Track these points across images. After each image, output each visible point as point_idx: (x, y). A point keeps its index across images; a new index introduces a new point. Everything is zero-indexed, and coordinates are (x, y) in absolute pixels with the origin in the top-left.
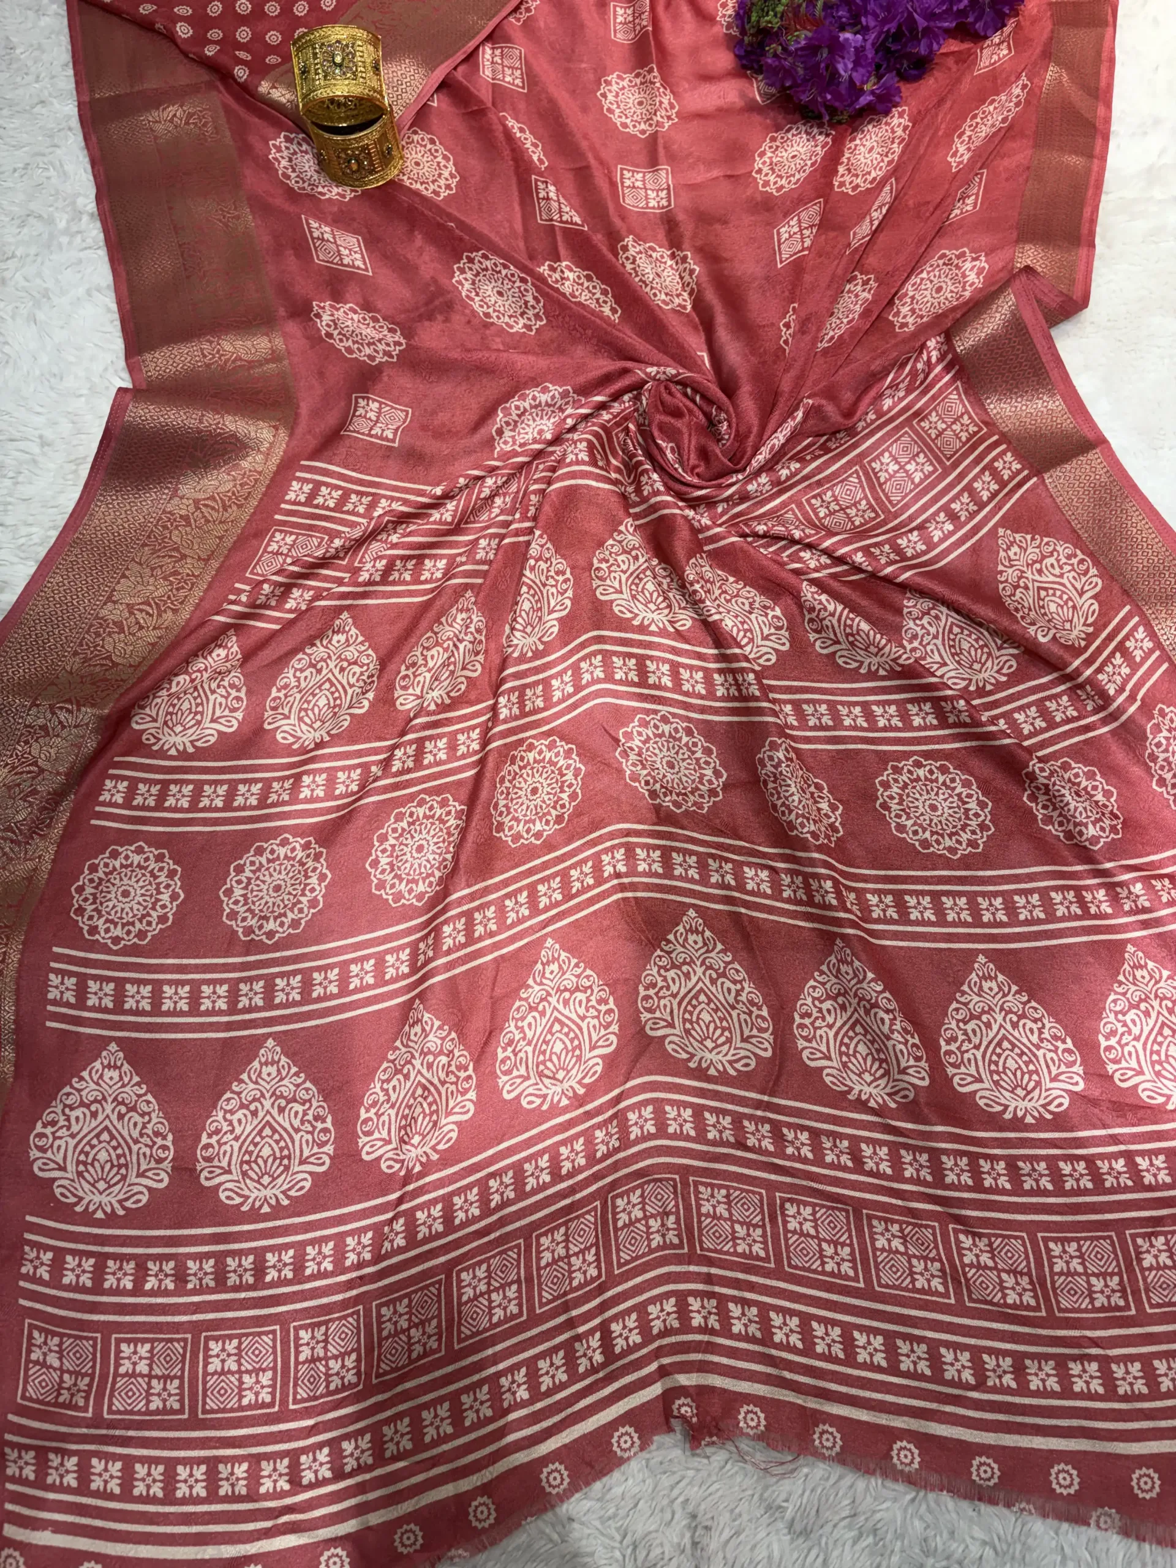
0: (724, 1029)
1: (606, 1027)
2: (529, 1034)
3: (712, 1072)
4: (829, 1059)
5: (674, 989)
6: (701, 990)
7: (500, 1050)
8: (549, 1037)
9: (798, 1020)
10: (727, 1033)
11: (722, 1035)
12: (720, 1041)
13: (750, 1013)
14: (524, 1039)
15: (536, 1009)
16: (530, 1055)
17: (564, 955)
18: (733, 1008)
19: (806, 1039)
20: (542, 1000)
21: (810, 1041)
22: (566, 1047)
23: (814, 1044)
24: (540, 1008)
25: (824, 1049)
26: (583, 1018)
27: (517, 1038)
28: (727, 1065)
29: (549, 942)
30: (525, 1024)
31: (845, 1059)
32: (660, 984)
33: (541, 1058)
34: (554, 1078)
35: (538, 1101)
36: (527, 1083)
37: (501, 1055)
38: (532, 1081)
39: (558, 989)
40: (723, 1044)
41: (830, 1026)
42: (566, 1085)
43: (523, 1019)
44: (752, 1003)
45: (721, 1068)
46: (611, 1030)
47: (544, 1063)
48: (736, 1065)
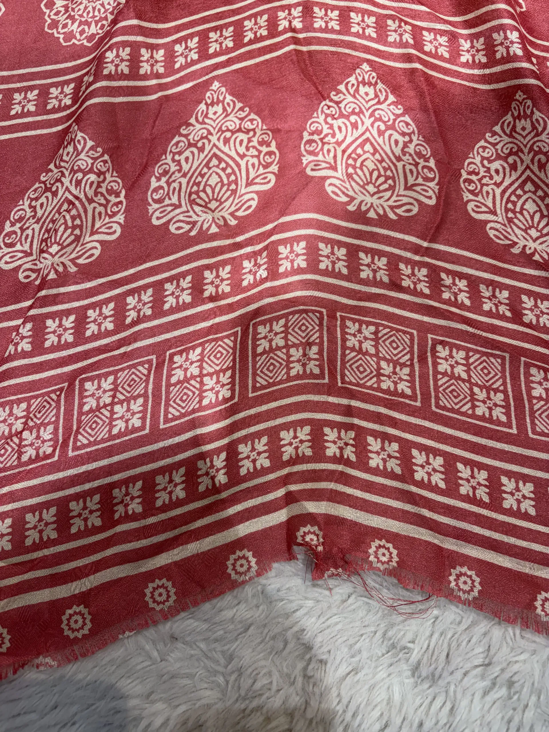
0: (387, 178)
1: (266, 167)
2: (185, 167)
3: (372, 214)
4: (494, 213)
5: (339, 137)
6: (367, 140)
7: (153, 179)
8: (205, 170)
9: (465, 175)
10: (390, 182)
11: (385, 182)
12: (382, 188)
13: (416, 164)
14: (179, 171)
15: (195, 145)
16: (184, 186)
17: (229, 98)
18: (399, 159)
19: (472, 192)
20: (202, 138)
21: (476, 195)
22: (222, 181)
23: (480, 198)
24: (200, 144)
25: (491, 205)
26: (243, 156)
27: (172, 170)
28: (388, 210)
29: (216, 85)
30: (182, 158)
31: (510, 215)
32: (326, 131)
33: (195, 188)
34: (206, 207)
35: (187, 227)
36: (178, 211)
37: (154, 184)
38: (184, 209)
39: (220, 129)
40: (386, 190)
41: (498, 185)
42: (217, 215)
43: (180, 153)
44: (419, 155)
45: (381, 212)
46: (270, 169)
47: (197, 193)
48: (397, 211)
